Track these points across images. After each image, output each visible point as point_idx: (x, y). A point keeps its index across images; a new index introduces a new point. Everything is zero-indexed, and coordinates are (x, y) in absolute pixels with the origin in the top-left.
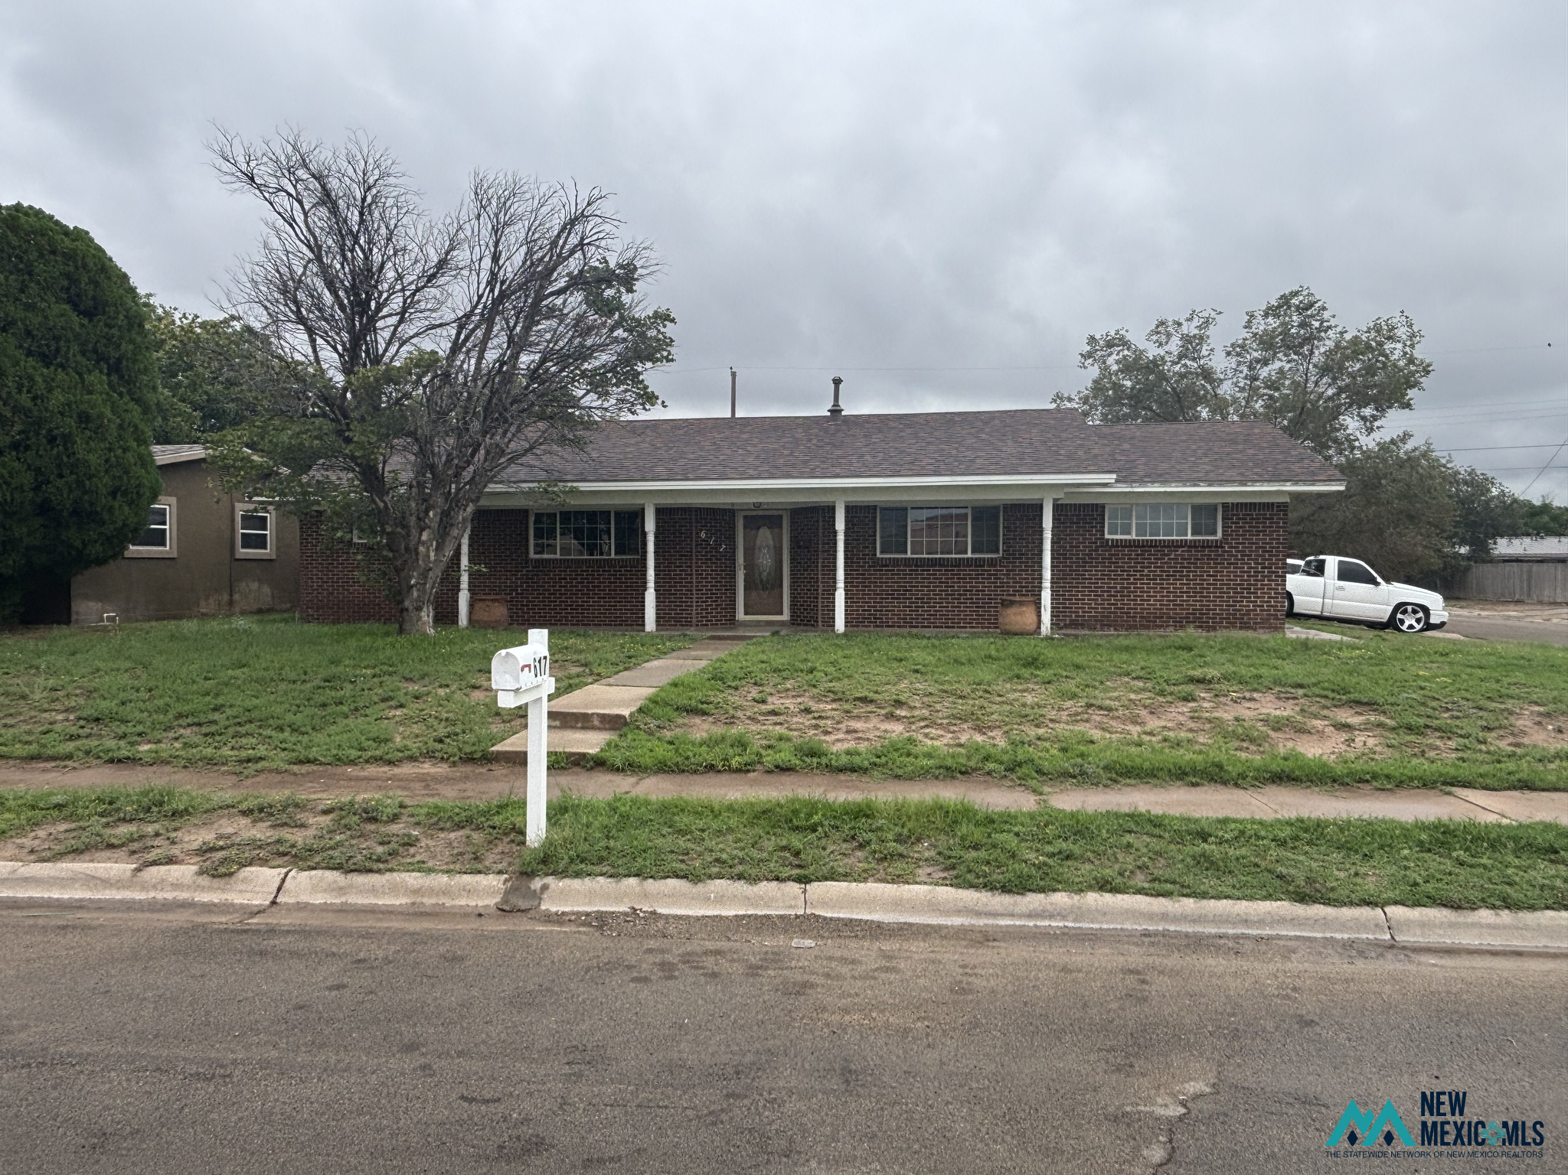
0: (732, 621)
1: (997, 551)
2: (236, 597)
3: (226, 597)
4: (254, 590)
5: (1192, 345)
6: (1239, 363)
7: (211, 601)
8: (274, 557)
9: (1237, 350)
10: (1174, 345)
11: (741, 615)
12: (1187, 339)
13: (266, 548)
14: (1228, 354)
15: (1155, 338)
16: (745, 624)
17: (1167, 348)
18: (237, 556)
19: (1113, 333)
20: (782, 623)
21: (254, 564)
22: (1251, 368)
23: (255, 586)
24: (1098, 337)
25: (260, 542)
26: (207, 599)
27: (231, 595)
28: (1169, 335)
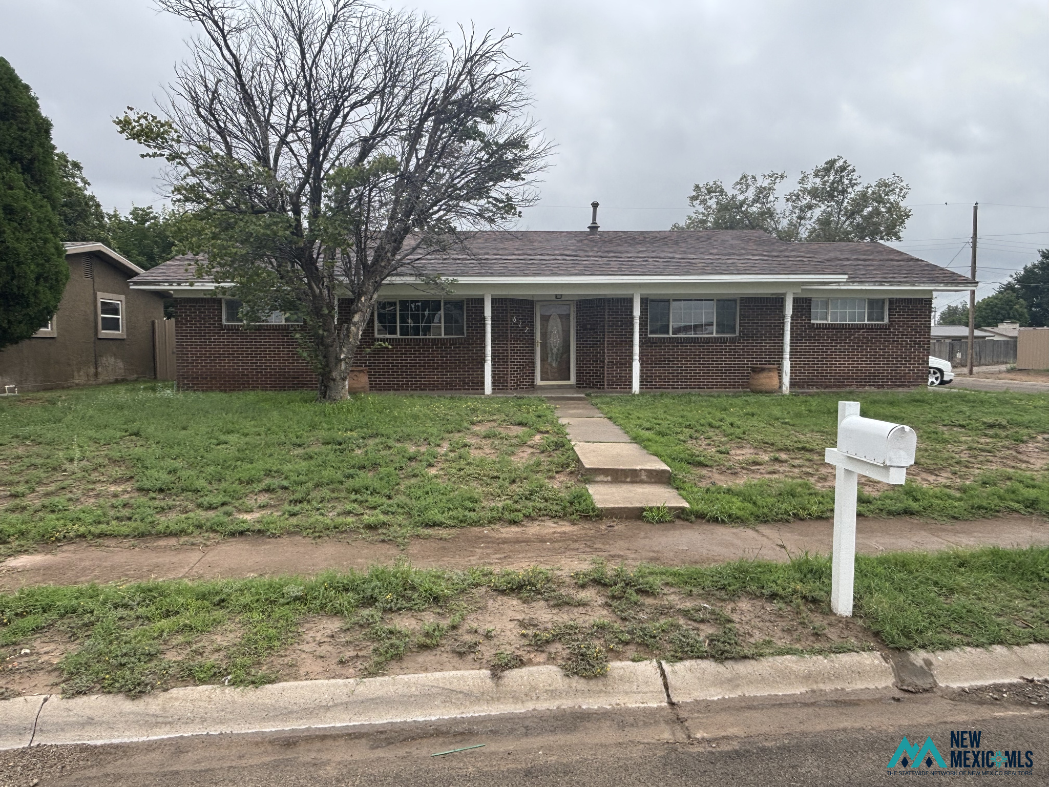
0: (531, 386)
1: (734, 332)
2: (100, 370)
3: (92, 370)
4: (113, 365)
5: (763, 193)
6: (794, 207)
7: (82, 373)
8: (125, 337)
9: (793, 198)
10: (751, 194)
11: (539, 382)
12: (761, 190)
13: (118, 330)
14: (787, 200)
15: (739, 187)
16: (542, 388)
17: (746, 194)
18: (100, 336)
19: (711, 183)
20: (570, 387)
21: (111, 342)
22: (801, 210)
23: (112, 360)
24: (701, 186)
25: (113, 325)
26: (79, 371)
27: (96, 368)
28: (748, 186)
